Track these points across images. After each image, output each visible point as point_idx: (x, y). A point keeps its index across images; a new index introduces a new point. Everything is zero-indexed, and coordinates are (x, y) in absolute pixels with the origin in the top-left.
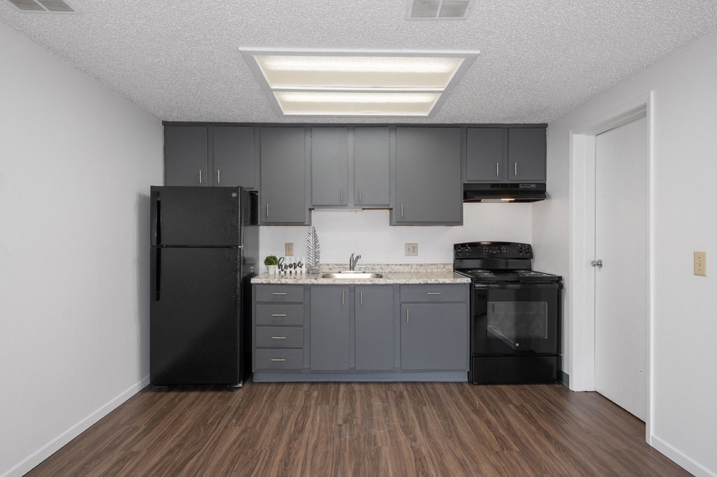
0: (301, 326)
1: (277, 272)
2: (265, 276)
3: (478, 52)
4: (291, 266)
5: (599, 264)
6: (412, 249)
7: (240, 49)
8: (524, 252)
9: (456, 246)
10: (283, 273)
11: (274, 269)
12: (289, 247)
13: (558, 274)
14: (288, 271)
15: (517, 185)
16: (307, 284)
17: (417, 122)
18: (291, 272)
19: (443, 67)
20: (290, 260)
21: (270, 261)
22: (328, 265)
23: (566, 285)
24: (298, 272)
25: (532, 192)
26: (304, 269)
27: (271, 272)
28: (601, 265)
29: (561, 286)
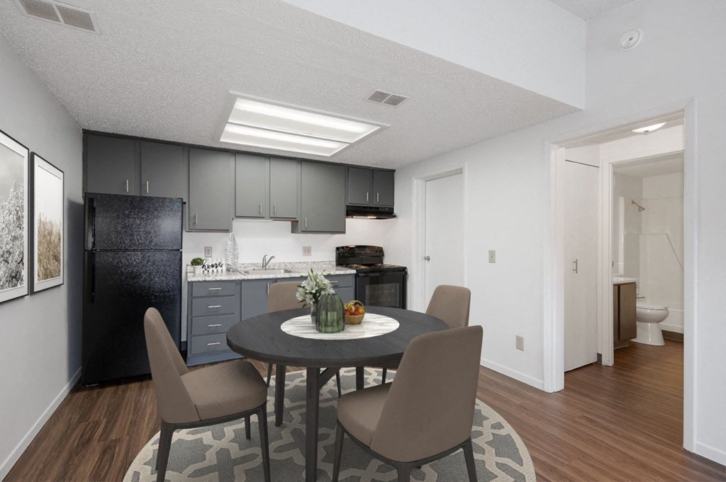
0: (233, 314)
1: (202, 271)
2: (192, 274)
3: (390, 125)
4: (213, 266)
5: (428, 259)
6: (307, 250)
7: (230, 92)
8: (378, 253)
9: (338, 249)
10: (206, 272)
11: (199, 269)
12: (208, 250)
13: (404, 266)
14: (210, 271)
15: (378, 208)
16: (239, 280)
17: (317, 159)
18: (213, 271)
19: (359, 129)
20: (212, 260)
21: (196, 262)
22: (243, 264)
23: (408, 273)
24: (220, 271)
25: (385, 212)
26: (224, 268)
27: (197, 272)
28: (429, 259)
29: (406, 273)
